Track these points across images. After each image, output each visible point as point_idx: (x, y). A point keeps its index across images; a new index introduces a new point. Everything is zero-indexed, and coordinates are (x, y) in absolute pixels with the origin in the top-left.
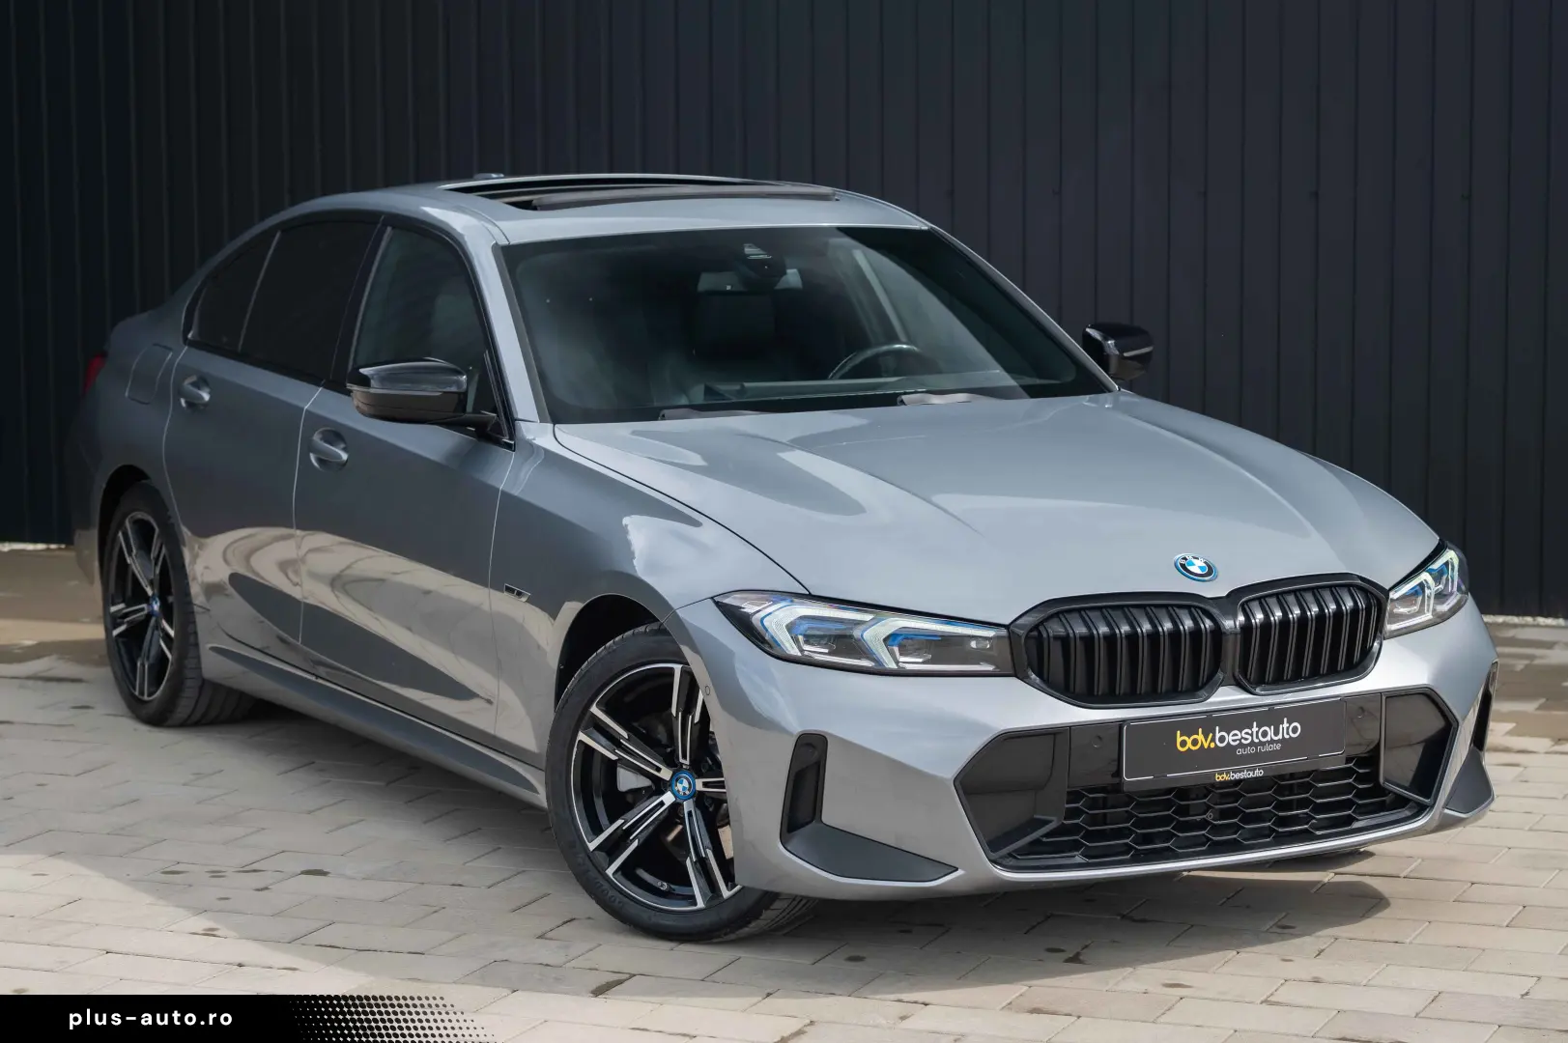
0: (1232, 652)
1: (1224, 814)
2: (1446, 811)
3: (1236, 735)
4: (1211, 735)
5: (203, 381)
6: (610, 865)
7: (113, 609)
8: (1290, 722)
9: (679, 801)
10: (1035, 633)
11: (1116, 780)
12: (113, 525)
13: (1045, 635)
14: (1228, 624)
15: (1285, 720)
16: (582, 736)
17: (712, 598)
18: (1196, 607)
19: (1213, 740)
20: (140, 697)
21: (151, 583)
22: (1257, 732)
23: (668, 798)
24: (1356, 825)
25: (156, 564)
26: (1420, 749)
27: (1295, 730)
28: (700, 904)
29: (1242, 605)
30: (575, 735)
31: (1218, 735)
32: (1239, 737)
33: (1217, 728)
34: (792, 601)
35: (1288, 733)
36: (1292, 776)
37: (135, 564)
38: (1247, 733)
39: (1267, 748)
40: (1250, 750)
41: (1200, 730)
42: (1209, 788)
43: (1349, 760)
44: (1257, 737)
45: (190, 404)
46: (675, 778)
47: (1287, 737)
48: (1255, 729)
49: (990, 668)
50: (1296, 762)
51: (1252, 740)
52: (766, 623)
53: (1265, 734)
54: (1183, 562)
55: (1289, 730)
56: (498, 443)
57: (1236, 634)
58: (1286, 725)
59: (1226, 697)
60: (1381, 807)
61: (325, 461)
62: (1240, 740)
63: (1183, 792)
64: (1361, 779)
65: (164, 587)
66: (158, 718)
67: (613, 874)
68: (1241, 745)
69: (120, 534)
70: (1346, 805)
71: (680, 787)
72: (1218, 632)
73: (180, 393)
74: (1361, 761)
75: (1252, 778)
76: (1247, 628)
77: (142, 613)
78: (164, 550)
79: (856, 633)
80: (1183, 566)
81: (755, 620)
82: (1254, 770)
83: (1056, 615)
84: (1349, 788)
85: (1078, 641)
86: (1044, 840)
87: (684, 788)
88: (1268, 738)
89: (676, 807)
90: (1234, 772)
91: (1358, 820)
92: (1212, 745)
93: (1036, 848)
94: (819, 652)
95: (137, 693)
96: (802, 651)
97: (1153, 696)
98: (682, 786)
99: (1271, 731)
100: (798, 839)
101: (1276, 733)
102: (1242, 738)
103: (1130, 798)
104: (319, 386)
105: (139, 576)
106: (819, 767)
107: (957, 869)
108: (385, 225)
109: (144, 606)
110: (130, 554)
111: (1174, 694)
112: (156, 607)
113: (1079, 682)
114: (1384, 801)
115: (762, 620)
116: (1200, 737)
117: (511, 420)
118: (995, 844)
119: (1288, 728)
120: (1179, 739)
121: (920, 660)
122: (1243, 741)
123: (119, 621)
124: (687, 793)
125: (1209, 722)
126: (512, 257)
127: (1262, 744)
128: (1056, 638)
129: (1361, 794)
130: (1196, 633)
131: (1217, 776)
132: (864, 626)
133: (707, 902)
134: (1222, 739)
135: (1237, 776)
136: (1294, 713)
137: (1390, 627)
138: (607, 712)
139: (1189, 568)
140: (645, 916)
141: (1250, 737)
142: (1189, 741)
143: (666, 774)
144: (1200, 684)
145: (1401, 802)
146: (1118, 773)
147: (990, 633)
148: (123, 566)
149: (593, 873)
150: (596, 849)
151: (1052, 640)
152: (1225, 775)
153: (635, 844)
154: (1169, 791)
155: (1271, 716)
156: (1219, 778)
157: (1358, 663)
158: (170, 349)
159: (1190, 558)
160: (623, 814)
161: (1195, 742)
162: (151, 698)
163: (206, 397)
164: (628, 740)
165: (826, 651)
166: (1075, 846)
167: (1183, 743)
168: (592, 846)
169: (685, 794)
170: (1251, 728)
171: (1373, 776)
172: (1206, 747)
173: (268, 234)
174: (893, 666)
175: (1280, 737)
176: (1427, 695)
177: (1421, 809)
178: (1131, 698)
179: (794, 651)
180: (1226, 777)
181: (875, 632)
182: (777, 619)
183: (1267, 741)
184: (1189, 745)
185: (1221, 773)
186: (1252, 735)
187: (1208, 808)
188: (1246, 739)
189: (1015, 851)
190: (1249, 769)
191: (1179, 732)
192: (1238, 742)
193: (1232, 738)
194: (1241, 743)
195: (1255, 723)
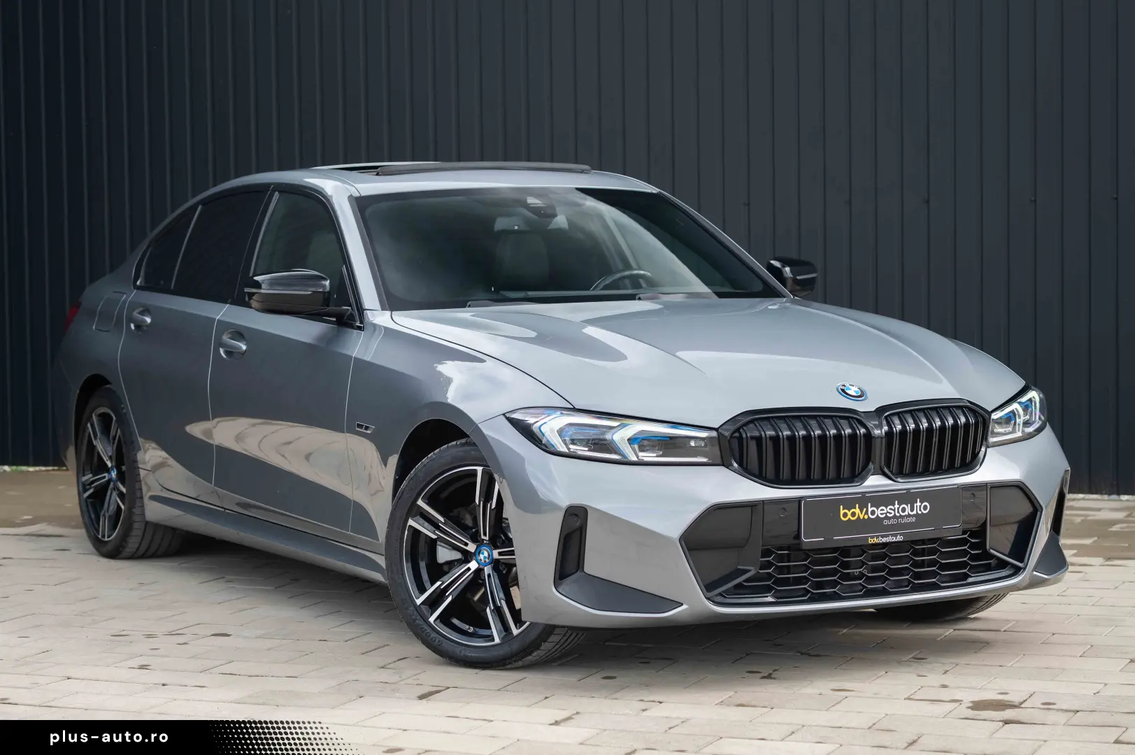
0: (879, 451)
1: (875, 569)
2: (1035, 573)
3: (883, 510)
4: (865, 509)
5: (146, 311)
6: (431, 615)
7: (84, 479)
8: (921, 502)
9: (481, 567)
10: (737, 434)
11: (796, 542)
12: (85, 416)
13: (744, 436)
14: (877, 432)
15: (918, 500)
16: (411, 522)
17: (504, 414)
18: (852, 418)
19: (867, 513)
20: (103, 539)
21: (110, 458)
22: (898, 508)
23: (473, 565)
24: (970, 580)
25: (114, 443)
26: (1015, 527)
27: (925, 508)
28: (497, 640)
29: (886, 417)
30: (406, 521)
31: (870, 510)
32: (885, 512)
33: (869, 505)
34: (562, 413)
35: (920, 510)
36: (923, 542)
37: (100, 446)
38: (890, 509)
39: (905, 520)
40: (892, 522)
41: (857, 505)
42: (863, 549)
43: (964, 532)
44: (898, 512)
45: (137, 327)
46: (478, 552)
47: (920, 512)
48: (897, 506)
49: (704, 460)
50: (926, 531)
51: (895, 514)
52: (542, 429)
53: (904, 510)
54: (843, 388)
55: (921, 507)
56: (352, 327)
57: (882, 438)
58: (919, 504)
59: (875, 482)
60: (988, 568)
61: (232, 352)
62: (886, 513)
63: (845, 551)
64: (973, 546)
65: (119, 459)
66: (114, 553)
67: (435, 621)
68: (887, 518)
69: (89, 425)
70: (962, 565)
71: (482, 557)
72: (869, 437)
73: (130, 320)
74: (973, 534)
75: (895, 542)
76: (890, 434)
77: (103, 480)
78: (119, 430)
79: (608, 436)
80: (843, 390)
81: (535, 428)
82: (896, 536)
83: (752, 421)
84: (964, 553)
85: (768, 440)
86: (745, 584)
87: (485, 557)
88: (906, 513)
89: (479, 571)
90: (883, 537)
91: (971, 577)
92: (866, 517)
93: (740, 589)
94: (582, 450)
95: (100, 537)
96: (569, 449)
97: (824, 481)
98: (484, 555)
99: (908, 508)
100: (568, 584)
101: (912, 510)
102: (888, 512)
103: (806, 553)
104: (227, 303)
105: (101, 454)
106: (582, 530)
107: (682, 604)
108: (274, 191)
109: (106, 475)
110: (96, 438)
111: (838, 480)
112: (114, 474)
113: (770, 470)
114: (990, 563)
115: (540, 428)
116: (857, 511)
117: (361, 310)
118: (708, 587)
119: (920, 506)
120: (842, 512)
121: (655, 455)
122: (888, 514)
123: (88, 487)
124: (487, 560)
125: (863, 500)
126: (362, 205)
127: (901, 517)
128: (752, 438)
129: (974, 558)
130: (853, 437)
131: (870, 539)
132: (613, 431)
133: (502, 639)
134: (873, 513)
135: (884, 540)
136: (925, 495)
137: (992, 440)
138: (429, 504)
139: (847, 391)
140: (458, 651)
141: (893, 512)
142: (849, 513)
143: (471, 547)
144: (857, 473)
145: (1002, 565)
146: (798, 536)
147: (704, 434)
148: (91, 448)
149: (419, 621)
150: (422, 603)
151: (749, 440)
152: (875, 539)
153: (450, 599)
154: (834, 550)
155: (908, 498)
156: (871, 541)
157: (970, 463)
158: (125, 293)
159: (847, 385)
160: (440, 578)
161: (853, 514)
162: (110, 539)
163: (148, 320)
164: (444, 524)
165: (587, 449)
166: (768, 589)
167: (845, 515)
168: (419, 602)
169: (485, 561)
170: (894, 505)
171: (982, 545)
172: (861, 518)
173: (194, 208)
174: (634, 458)
175: (915, 512)
176: (1019, 487)
177: (1017, 571)
178: (808, 481)
179: (563, 449)
180: (876, 540)
181: (621, 435)
182: (551, 426)
183: (906, 515)
184: (849, 516)
185: (872, 537)
186: (894, 510)
187: (864, 563)
188: (891, 513)
189: (724, 592)
190: (892, 535)
191: (841, 507)
192: (884, 515)
193: (880, 512)
194: (886, 516)
195: (896, 502)
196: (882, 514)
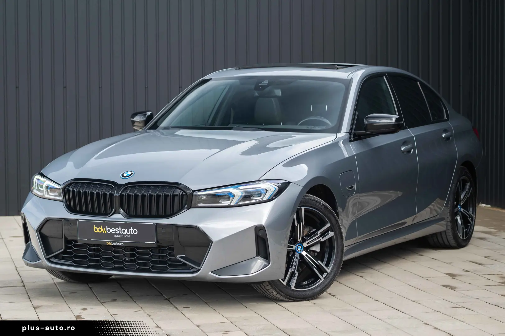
2: (210, 273)
3: (113, 230)
4: (105, 228)
8: (133, 229)
15: (131, 227)
19: (106, 230)
22: (121, 230)
24: (168, 271)
27: (135, 232)
29: (126, 187)
31: (107, 229)
32: (115, 231)
33: (107, 226)
35: (132, 232)
38: (117, 230)
39: (125, 236)
40: (118, 236)
41: (101, 226)
44: (121, 232)
47: (132, 234)
50: (136, 243)
53: (124, 231)
55: (133, 231)
57: (118, 197)
58: (131, 229)
62: (115, 232)
64: (170, 254)
68: (115, 234)
74: (170, 248)
86: (60, 255)
88: (125, 233)
91: (170, 269)
92: (106, 232)
99: (126, 231)
101: (128, 232)
102: (116, 231)
106: (26, 223)
107: (40, 259)
116: (101, 228)
120: (95, 228)
121: (53, 195)
122: (116, 232)
127: (122, 234)
130: (105, 195)
134: (109, 230)
136: (135, 226)
142: (98, 229)
145: (187, 266)
155: (126, 226)
161: (100, 230)
167: (96, 230)
170: (119, 228)
172: (103, 232)
174: (46, 195)
175: (130, 233)
176: (198, 229)
177: (195, 270)
183: (125, 234)
184: (98, 231)
186: (119, 231)
188: (117, 232)
190: (118, 242)
191: (94, 226)
192: (114, 232)
193: (112, 231)
194: (115, 233)
195: (120, 227)
196: (113, 232)
